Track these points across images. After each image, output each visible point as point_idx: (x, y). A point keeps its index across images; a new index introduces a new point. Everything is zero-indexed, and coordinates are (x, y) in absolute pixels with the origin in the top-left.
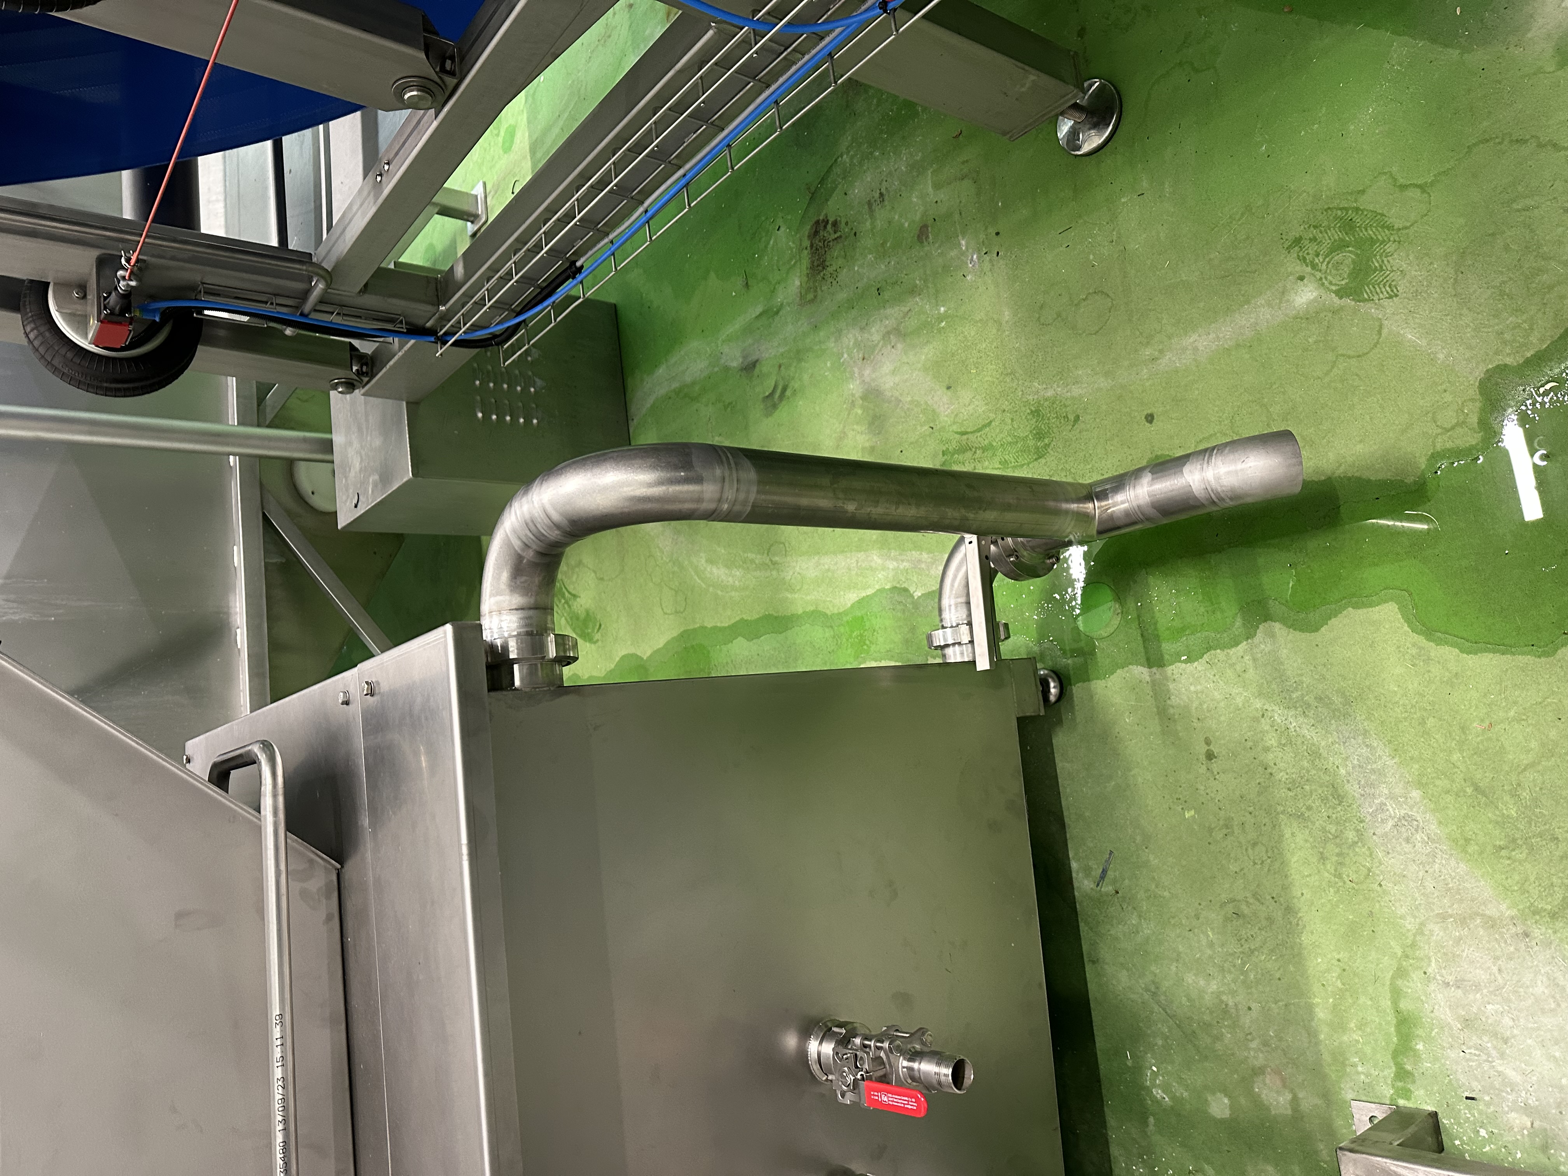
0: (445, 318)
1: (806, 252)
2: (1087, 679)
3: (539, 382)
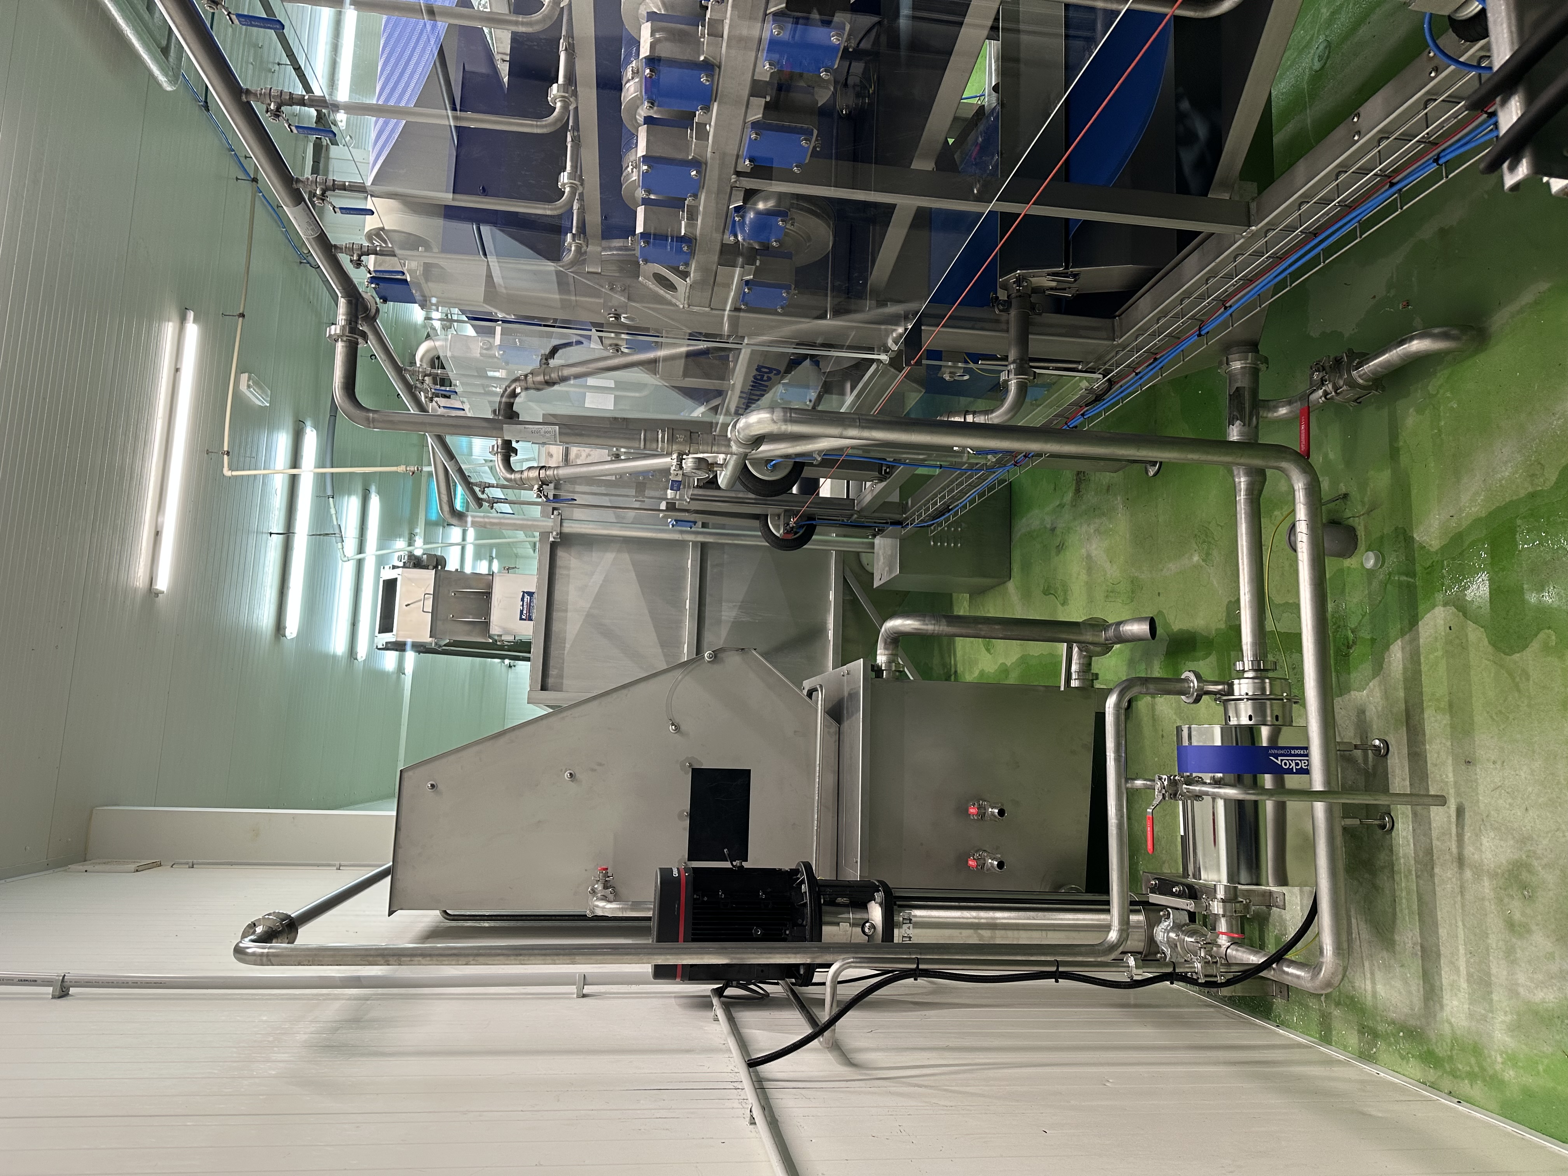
0: (907, 519)
1: (1074, 482)
2: (1137, 701)
3: (963, 525)
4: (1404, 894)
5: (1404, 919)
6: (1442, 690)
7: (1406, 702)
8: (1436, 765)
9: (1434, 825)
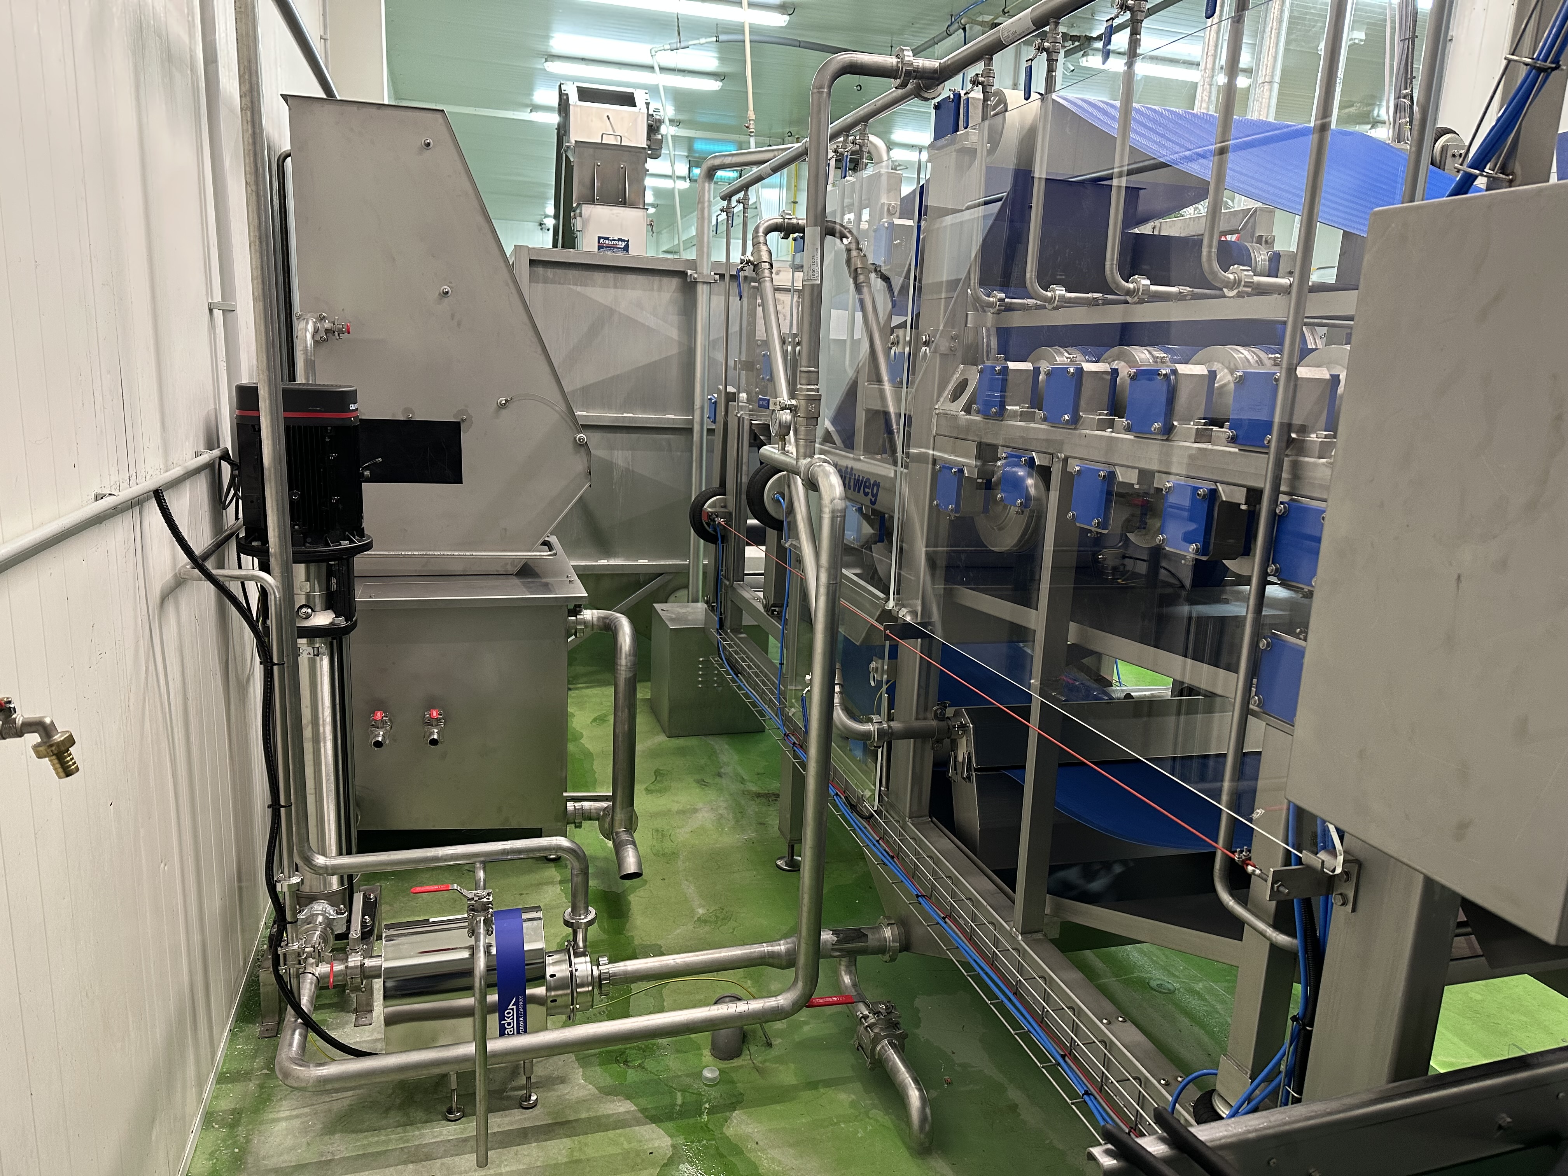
0: (726, 633)
1: (767, 792)
4: (383, 1138)
5: (357, 1141)
6: (590, 1152)
7: (577, 1121)
8: (516, 1154)
9: (456, 1159)
